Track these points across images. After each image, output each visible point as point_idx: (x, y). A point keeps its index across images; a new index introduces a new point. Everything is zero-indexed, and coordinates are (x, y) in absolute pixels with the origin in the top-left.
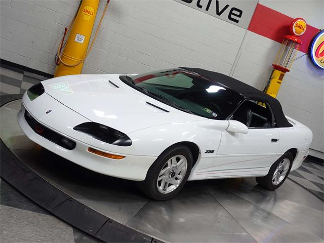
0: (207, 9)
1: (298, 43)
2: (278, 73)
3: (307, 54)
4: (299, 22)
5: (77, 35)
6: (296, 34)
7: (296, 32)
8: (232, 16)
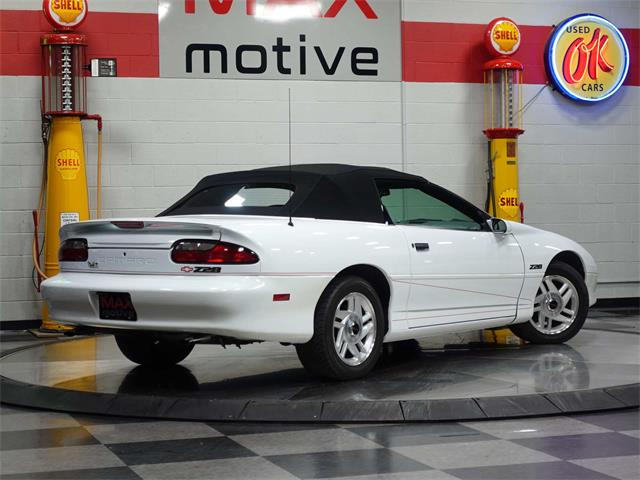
0: (303, 71)
1: (515, 69)
2: (500, 145)
3: (549, 84)
4: (499, 27)
5: (62, 214)
6: (502, 52)
7: (501, 49)
8: (360, 66)
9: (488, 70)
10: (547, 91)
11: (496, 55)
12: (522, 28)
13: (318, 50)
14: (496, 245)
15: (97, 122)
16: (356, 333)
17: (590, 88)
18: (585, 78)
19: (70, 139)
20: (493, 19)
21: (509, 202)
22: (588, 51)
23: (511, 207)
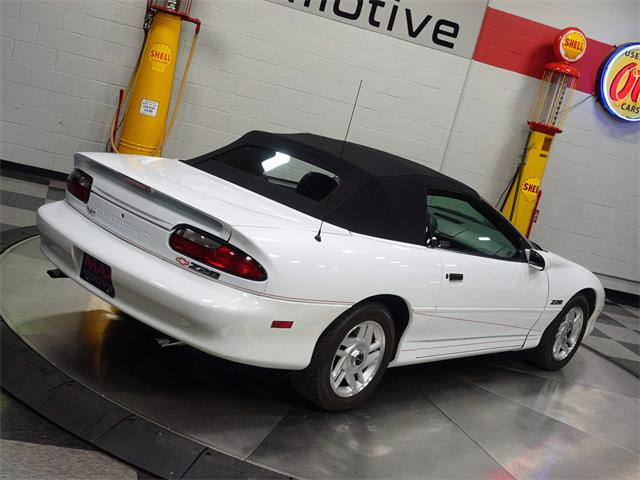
0: (390, 28)
1: (572, 76)
2: (539, 138)
3: (594, 96)
4: (571, 35)
5: (144, 101)
6: (566, 58)
7: (566, 55)
8: (440, 37)
9: (548, 71)
10: (590, 101)
11: (560, 59)
12: (589, 41)
13: (408, 12)
14: (528, 278)
15: (195, 25)
16: (358, 363)
17: (628, 108)
18: (628, 99)
19: (167, 34)
20: (566, 27)
21: (531, 188)
22: (637, 76)
23: (531, 193)
